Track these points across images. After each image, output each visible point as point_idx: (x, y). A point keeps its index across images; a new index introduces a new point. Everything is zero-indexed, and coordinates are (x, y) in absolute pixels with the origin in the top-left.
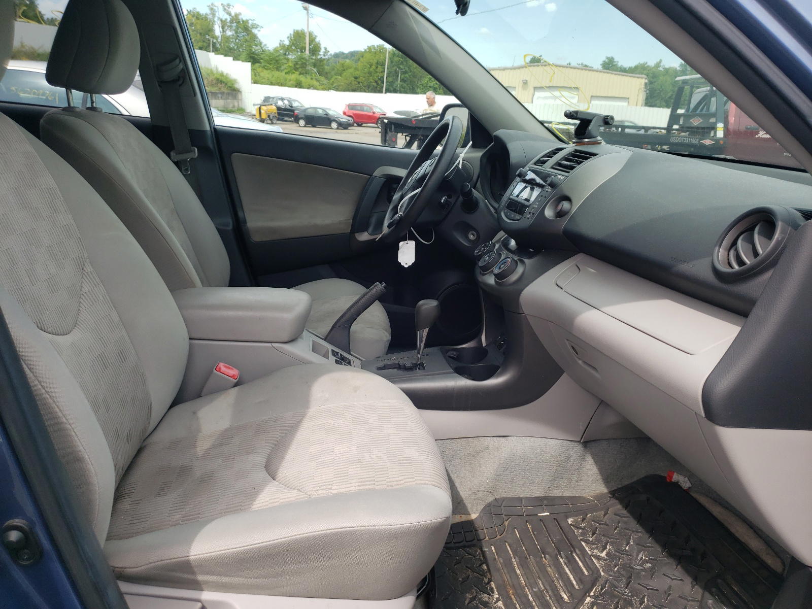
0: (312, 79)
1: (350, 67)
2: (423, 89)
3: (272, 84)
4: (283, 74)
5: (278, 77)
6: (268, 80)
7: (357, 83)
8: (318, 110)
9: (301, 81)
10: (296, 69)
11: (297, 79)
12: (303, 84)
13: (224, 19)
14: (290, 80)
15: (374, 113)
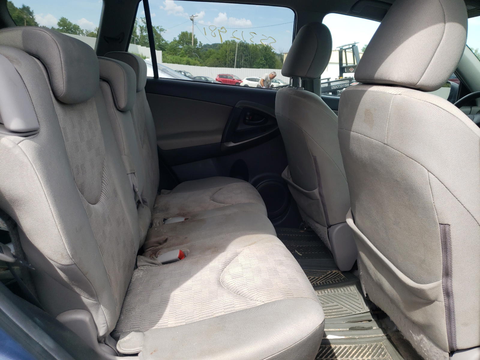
0: (195, 60)
1: (214, 53)
2: (257, 65)
3: (173, 63)
4: (179, 57)
5: (176, 59)
6: (171, 60)
7: (218, 62)
8: (202, 78)
9: (190, 61)
10: (186, 54)
11: (187, 60)
12: (191, 63)
13: (142, 26)
14: (183, 61)
15: (234, 79)
